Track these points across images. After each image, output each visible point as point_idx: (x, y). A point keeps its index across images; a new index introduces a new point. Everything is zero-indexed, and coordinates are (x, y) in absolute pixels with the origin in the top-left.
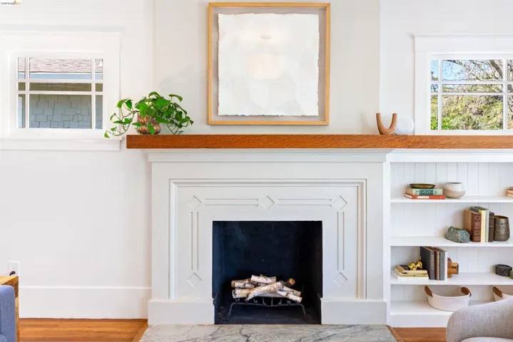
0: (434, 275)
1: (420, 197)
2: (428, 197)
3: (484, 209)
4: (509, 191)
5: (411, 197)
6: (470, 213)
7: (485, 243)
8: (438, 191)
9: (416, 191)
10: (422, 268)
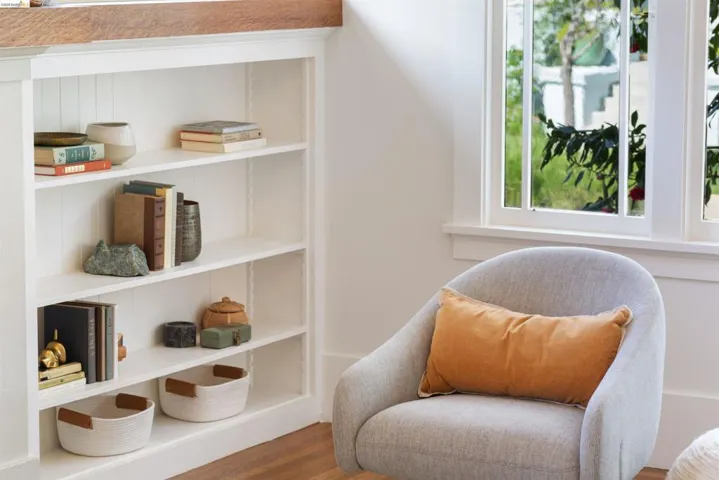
0: (96, 372)
1: (68, 169)
2: (82, 167)
3: (169, 187)
4: (183, 135)
5: (52, 171)
6: (140, 199)
7: (170, 271)
8: (97, 150)
9: (59, 154)
10: (70, 360)
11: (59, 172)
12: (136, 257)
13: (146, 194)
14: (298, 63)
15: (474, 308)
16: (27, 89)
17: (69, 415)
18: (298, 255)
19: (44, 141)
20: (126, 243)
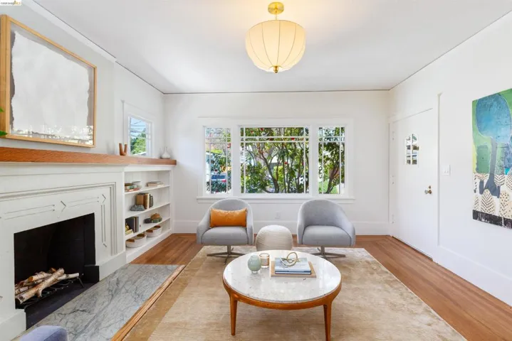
0: (135, 231)
1: (130, 190)
2: (132, 190)
3: (147, 194)
4: (148, 184)
6: (143, 196)
7: (148, 209)
8: (135, 186)
9: (128, 187)
10: (130, 229)
11: (128, 191)
12: (142, 207)
13: (144, 195)
14: (168, 171)
15: (218, 211)
16: (123, 174)
17: (131, 240)
18: (169, 205)
19: (126, 185)
20: (140, 204)
